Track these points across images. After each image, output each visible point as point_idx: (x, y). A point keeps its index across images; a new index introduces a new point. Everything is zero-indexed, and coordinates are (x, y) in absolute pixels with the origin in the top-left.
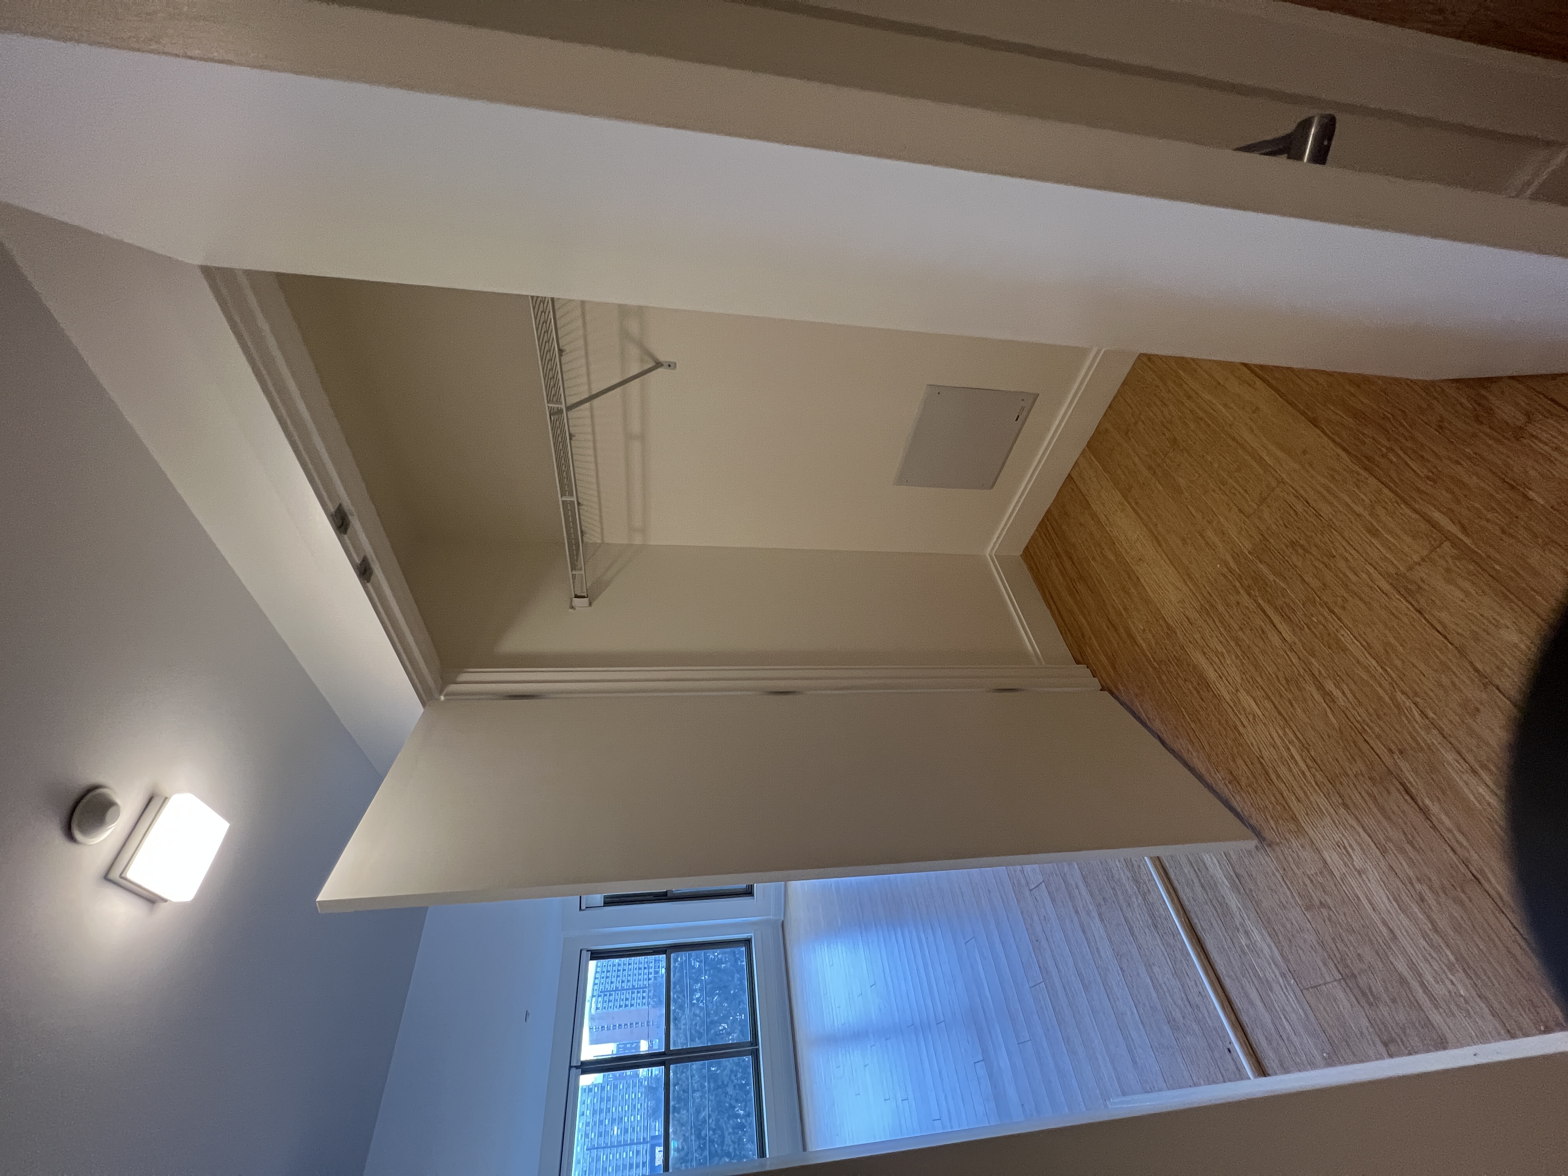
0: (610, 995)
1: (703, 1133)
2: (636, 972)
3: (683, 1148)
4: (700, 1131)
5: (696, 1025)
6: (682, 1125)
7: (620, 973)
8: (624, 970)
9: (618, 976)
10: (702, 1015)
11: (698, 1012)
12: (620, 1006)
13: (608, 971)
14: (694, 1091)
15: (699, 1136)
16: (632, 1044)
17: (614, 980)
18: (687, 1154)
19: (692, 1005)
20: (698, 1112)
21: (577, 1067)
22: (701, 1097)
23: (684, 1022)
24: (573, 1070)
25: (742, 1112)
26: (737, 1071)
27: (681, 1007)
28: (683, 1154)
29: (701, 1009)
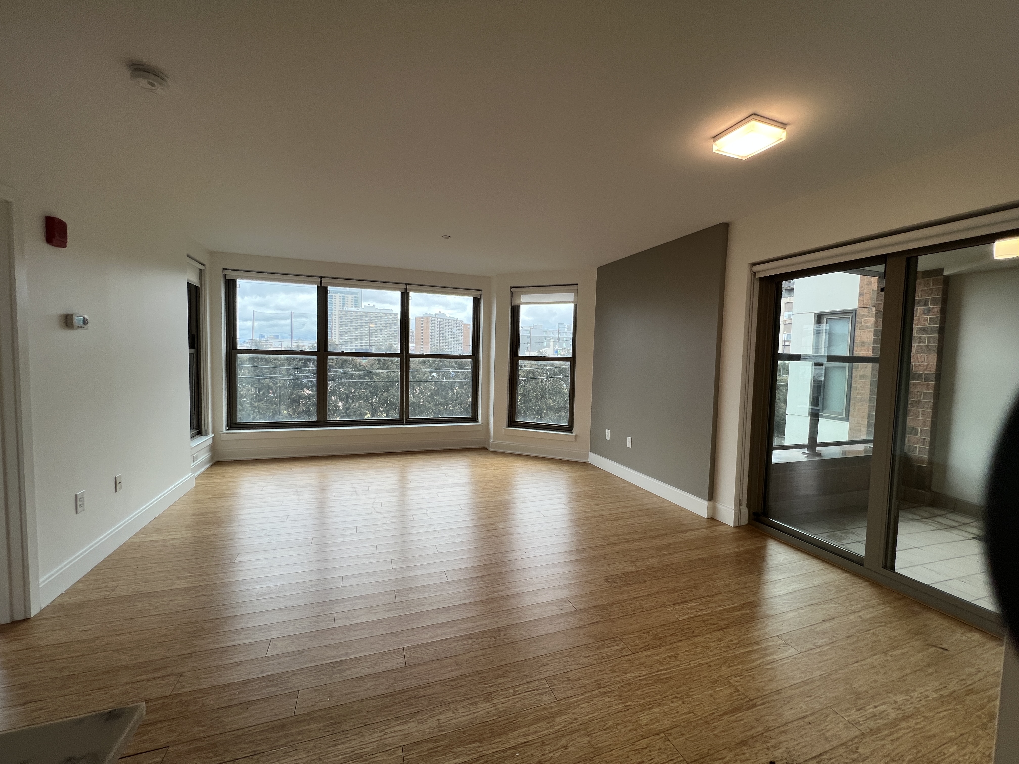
0: (437, 327)
1: (367, 378)
2: (447, 341)
3: (360, 366)
4: (368, 376)
5: (420, 375)
6: (372, 366)
7: (447, 333)
8: (448, 335)
9: (446, 331)
10: (424, 378)
11: (426, 375)
12: (431, 333)
13: (449, 326)
14: (387, 373)
15: (365, 375)
16: (414, 340)
17: (444, 330)
18: (357, 368)
19: (430, 373)
20: (376, 375)
21: (406, 289)
22: (384, 377)
23: (422, 367)
24: (404, 286)
25: (374, 400)
26: (394, 399)
27: (430, 366)
28: (358, 366)
29: (428, 377)
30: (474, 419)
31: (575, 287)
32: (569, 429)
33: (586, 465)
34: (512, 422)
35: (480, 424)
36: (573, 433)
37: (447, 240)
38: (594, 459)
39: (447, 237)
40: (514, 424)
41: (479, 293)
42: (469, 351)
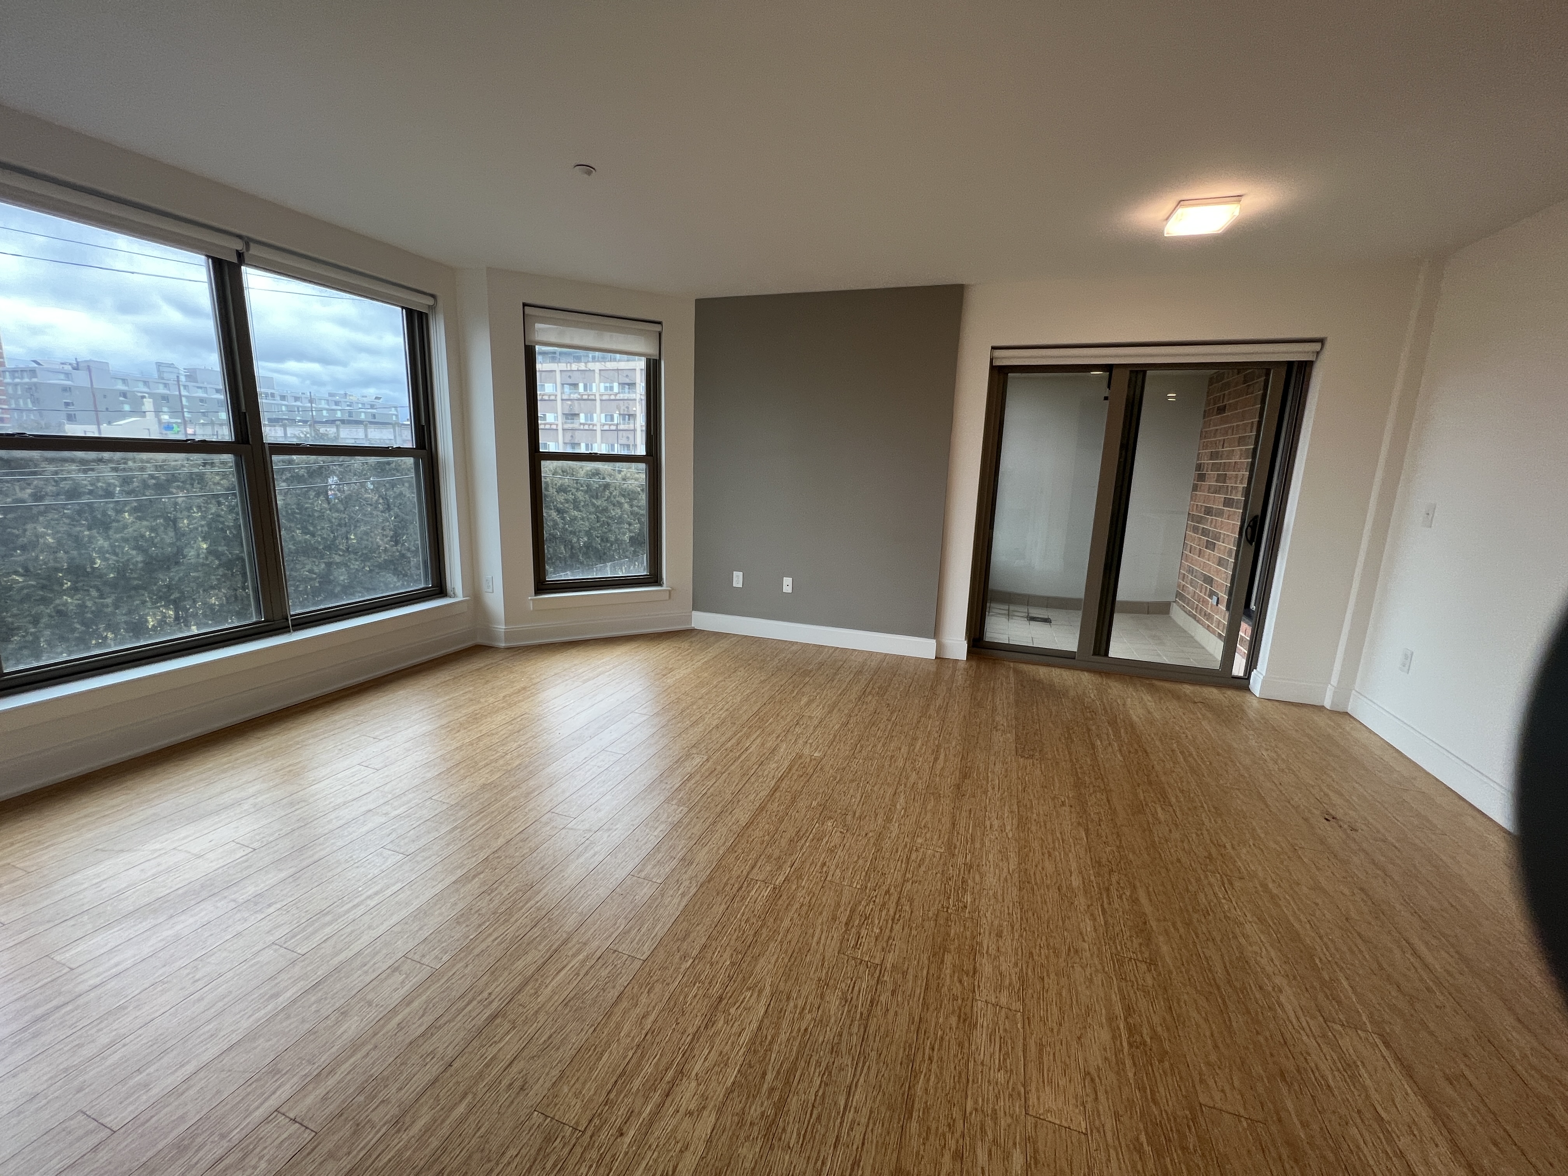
30: (439, 589)
31: (657, 328)
32: (654, 578)
33: (686, 634)
34: (542, 586)
35: (460, 598)
36: (661, 585)
37: (586, 176)
38: (703, 620)
39: (589, 169)
40: (544, 587)
41: (430, 302)
42: (406, 439)
